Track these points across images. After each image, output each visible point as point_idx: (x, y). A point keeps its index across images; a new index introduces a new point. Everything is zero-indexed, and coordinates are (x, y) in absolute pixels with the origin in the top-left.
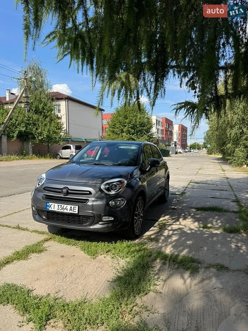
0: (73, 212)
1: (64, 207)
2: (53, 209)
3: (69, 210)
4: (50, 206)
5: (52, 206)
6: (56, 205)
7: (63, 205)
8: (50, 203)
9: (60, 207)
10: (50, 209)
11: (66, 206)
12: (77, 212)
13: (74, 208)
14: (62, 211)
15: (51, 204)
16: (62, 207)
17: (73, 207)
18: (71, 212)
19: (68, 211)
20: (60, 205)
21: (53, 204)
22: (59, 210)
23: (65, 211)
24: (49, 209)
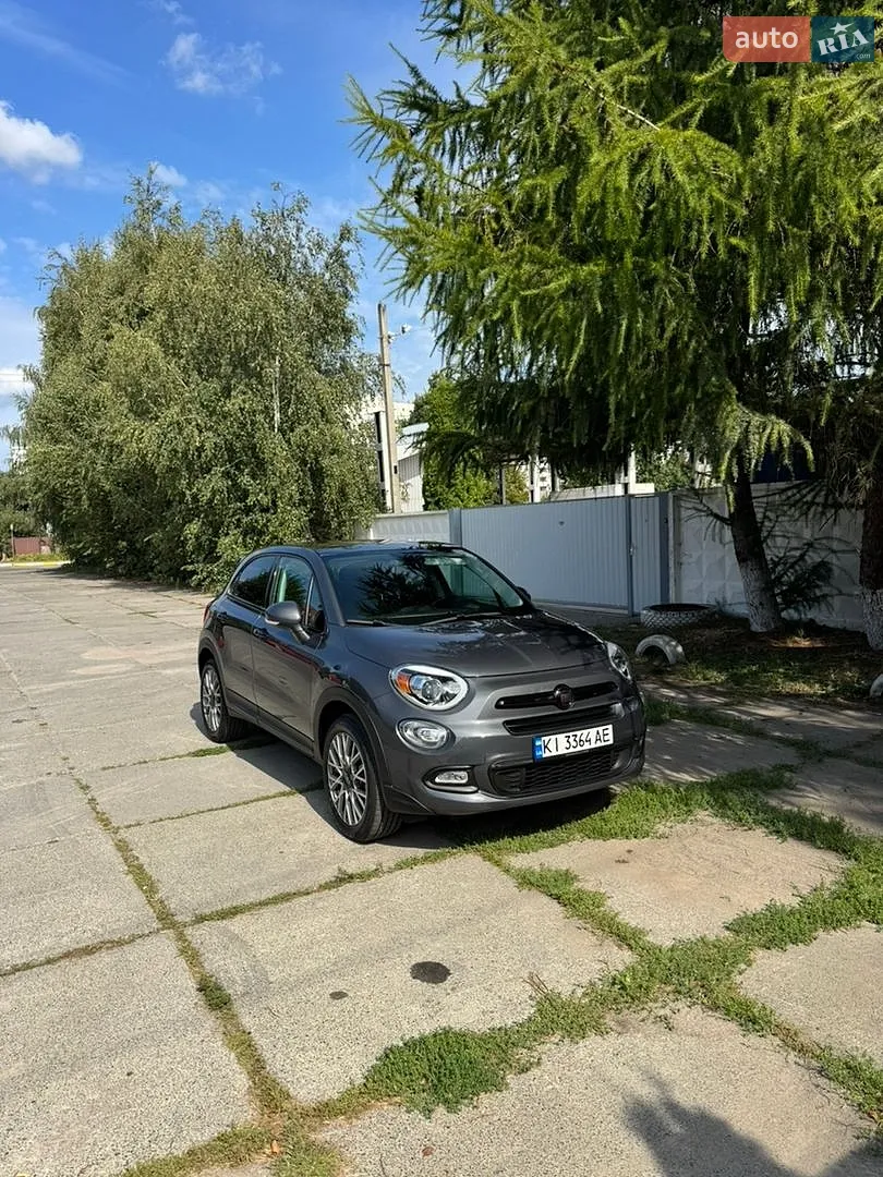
0: (603, 744)
1: (583, 738)
2: (554, 753)
3: (593, 740)
4: (546, 747)
5: (552, 746)
6: (561, 737)
7: (579, 733)
8: (543, 738)
9: (571, 739)
10: (547, 754)
11: (585, 732)
12: (611, 742)
13: (606, 732)
14: (579, 748)
15: (546, 739)
16: (577, 739)
17: (600, 729)
18: (599, 744)
19: (593, 746)
20: (571, 734)
21: (553, 737)
22: (572, 750)
23: (587, 746)
24: (544, 756)
